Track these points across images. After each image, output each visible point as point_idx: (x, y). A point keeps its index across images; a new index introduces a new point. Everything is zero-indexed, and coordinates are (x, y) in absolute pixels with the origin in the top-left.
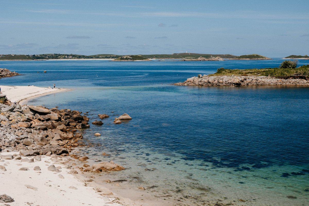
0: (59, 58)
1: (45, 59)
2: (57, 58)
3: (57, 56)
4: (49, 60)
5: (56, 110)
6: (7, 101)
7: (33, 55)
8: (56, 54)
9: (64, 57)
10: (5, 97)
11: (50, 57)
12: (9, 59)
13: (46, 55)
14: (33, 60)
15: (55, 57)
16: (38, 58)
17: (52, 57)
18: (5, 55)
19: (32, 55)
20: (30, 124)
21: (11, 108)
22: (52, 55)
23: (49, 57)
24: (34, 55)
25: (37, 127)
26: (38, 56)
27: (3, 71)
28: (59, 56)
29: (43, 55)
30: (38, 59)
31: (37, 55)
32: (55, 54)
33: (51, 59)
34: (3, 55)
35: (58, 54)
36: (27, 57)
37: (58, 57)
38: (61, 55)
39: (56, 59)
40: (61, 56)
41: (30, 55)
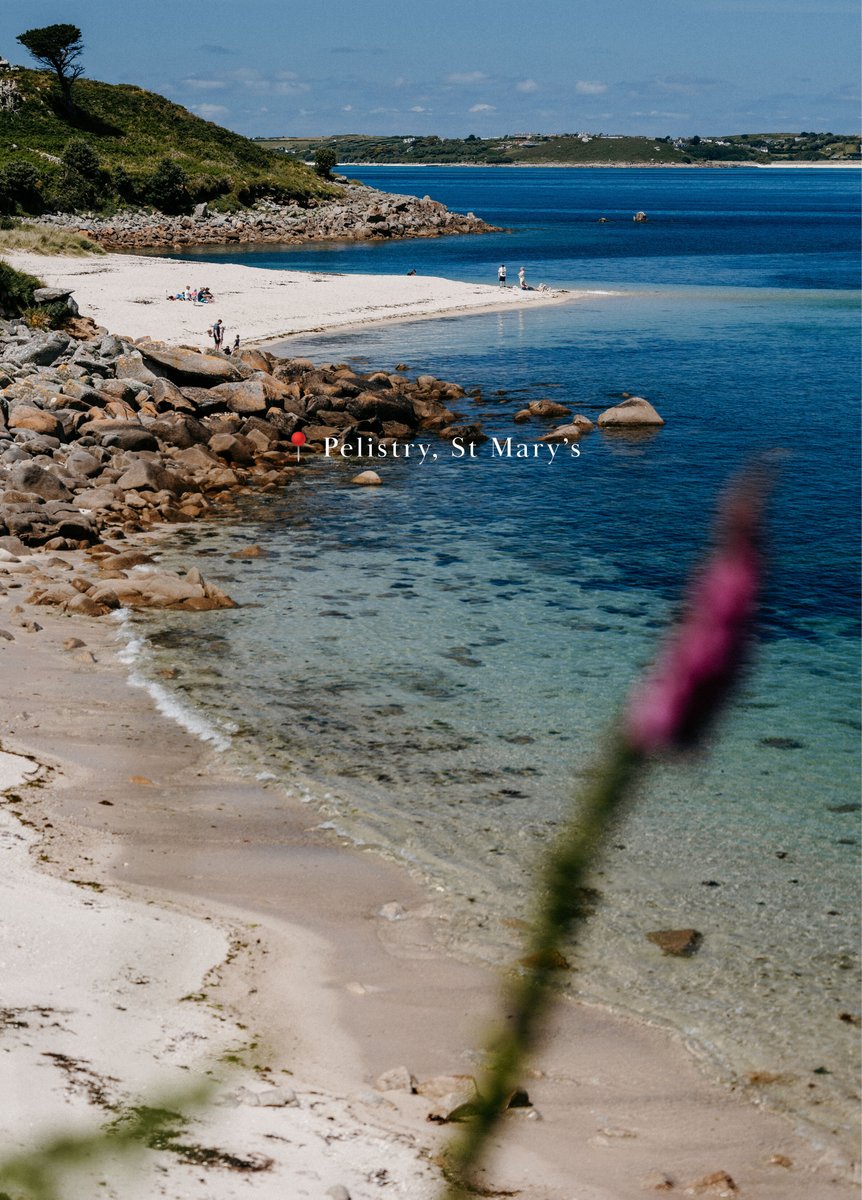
0: (827, 158)
1: (753, 159)
2: (818, 158)
3: (817, 147)
4: (774, 165)
5: (307, 371)
6: (74, 320)
7: (692, 137)
8: (814, 136)
9: (851, 149)
10: (65, 297)
11: (779, 151)
12: (566, 161)
13: (758, 142)
14: (689, 162)
15: (807, 149)
16: (714, 153)
17: (789, 150)
18: (546, 139)
19: (686, 138)
20: (76, 419)
21: (45, 345)
22: (788, 140)
23: (771, 149)
24: (696, 140)
25: (102, 434)
26: (717, 146)
27: (407, 211)
28: (827, 144)
29: (745, 137)
30: (716, 159)
31: (714, 139)
32: (804, 134)
33: (785, 159)
34: (536, 139)
35: (821, 136)
36: (657, 149)
37: (820, 151)
38: (838, 139)
39: (808, 158)
40: (835, 145)
41: (674, 138)
